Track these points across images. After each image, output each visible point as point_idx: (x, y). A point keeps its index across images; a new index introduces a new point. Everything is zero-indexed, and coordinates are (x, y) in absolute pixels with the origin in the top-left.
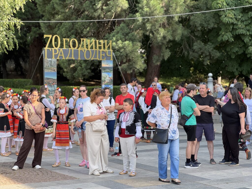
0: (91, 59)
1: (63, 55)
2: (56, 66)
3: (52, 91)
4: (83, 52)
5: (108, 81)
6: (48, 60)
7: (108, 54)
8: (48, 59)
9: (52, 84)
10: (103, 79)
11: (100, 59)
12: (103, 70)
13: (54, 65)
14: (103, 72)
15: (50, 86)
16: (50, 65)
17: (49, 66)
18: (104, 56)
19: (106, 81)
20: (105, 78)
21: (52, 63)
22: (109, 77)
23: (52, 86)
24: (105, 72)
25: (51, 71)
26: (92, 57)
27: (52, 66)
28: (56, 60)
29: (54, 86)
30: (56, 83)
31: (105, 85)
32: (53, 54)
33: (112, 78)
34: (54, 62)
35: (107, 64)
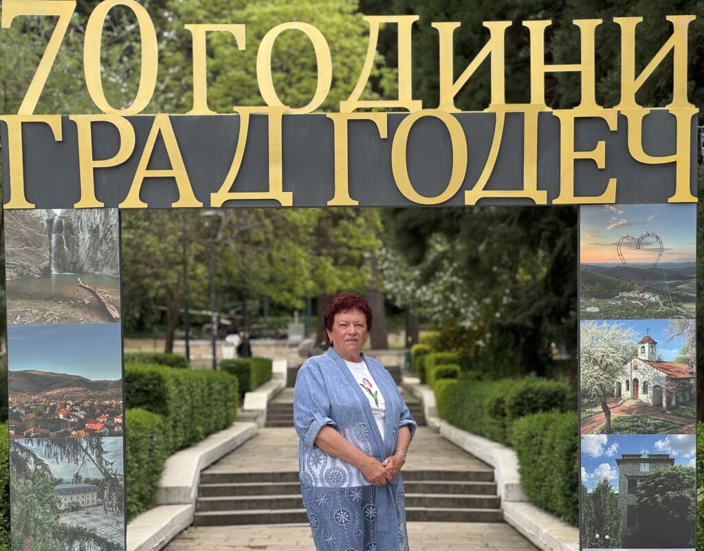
0: (460, 193)
1: (179, 171)
2: (111, 271)
3: (78, 491)
4: (384, 134)
5: (646, 398)
6: (35, 223)
7: (647, 150)
8: (42, 214)
9: (80, 425)
10: (588, 374)
11: (555, 191)
12: (591, 295)
13: (95, 264)
14: (590, 316)
15: (62, 445)
16: (62, 267)
17: (46, 272)
18: (601, 164)
19: (626, 394)
20: (610, 371)
21: (73, 244)
22: (657, 363)
23: (76, 445)
24: (606, 315)
25: (70, 312)
26: (469, 183)
27: (78, 270)
28: (114, 220)
29: (98, 447)
30: (113, 414)
31: (608, 430)
32: (87, 165)
33: (688, 371)
34: (94, 231)
35: (638, 244)
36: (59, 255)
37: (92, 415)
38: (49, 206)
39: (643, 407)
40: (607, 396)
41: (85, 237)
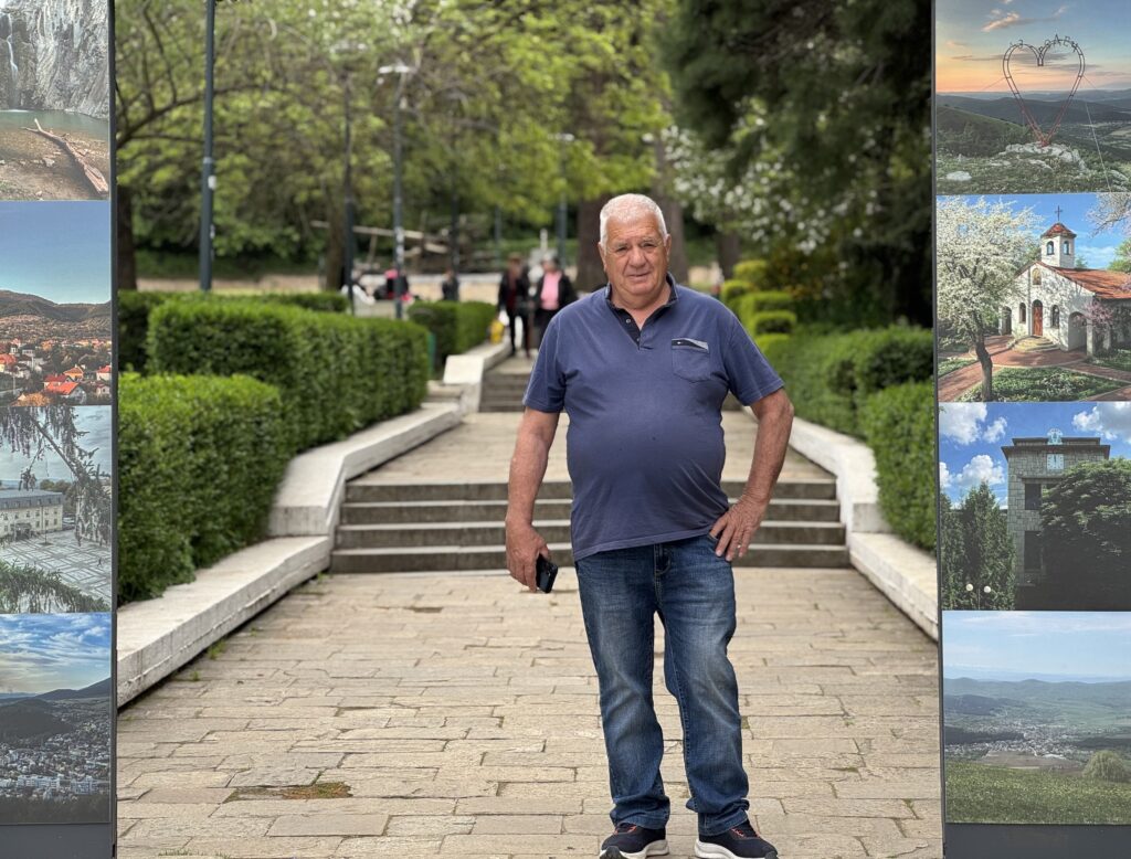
2: (95, 108)
3: (29, 503)
5: (1055, 336)
9: (34, 385)
10: (951, 294)
12: (956, 150)
13: (66, 95)
14: (955, 189)
16: (6, 101)
19: (1020, 328)
20: (991, 287)
21: (27, 58)
22: (1075, 272)
23: (27, 419)
24: (983, 186)
25: (21, 181)
27: (34, 104)
28: (101, 15)
29: (67, 425)
30: (95, 365)
31: (988, 395)
34: (65, 36)
35: (1040, 58)
36: (3, 77)
37: (56, 366)
39: (1051, 352)
40: (986, 333)
41: (47, 45)
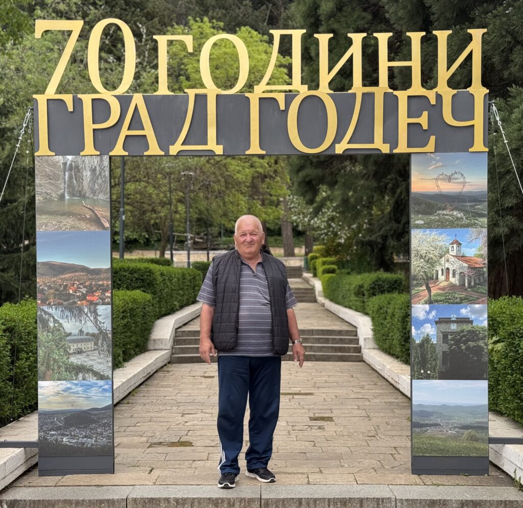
0: (332, 146)
1: (149, 131)
2: (104, 197)
3: (82, 341)
4: (282, 107)
5: (454, 280)
6: (54, 165)
7: (455, 116)
8: (60, 159)
9: (83, 297)
10: (417, 265)
11: (395, 144)
12: (418, 212)
13: (94, 192)
14: (418, 227)
15: (71, 310)
16: (72, 194)
17: (62, 197)
18: (425, 127)
19: (441, 278)
20: (431, 262)
21: (79, 179)
22: (462, 258)
23: (81, 310)
24: (428, 226)
26: (338, 139)
27: (82, 196)
28: (106, 162)
29: (95, 312)
30: (105, 291)
31: (430, 302)
32: (89, 126)
33: (483, 262)
34: (93, 170)
35: (449, 179)
36: (71, 186)
37: (91, 291)
38: (64, 154)
39: (453, 286)
40: (429, 279)
41: (87, 174)
